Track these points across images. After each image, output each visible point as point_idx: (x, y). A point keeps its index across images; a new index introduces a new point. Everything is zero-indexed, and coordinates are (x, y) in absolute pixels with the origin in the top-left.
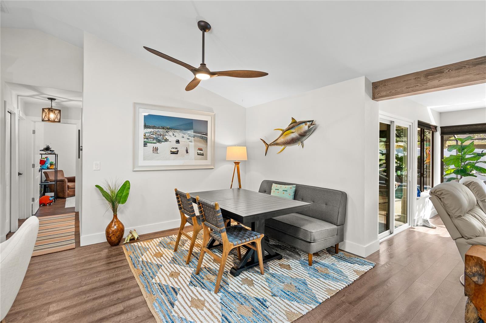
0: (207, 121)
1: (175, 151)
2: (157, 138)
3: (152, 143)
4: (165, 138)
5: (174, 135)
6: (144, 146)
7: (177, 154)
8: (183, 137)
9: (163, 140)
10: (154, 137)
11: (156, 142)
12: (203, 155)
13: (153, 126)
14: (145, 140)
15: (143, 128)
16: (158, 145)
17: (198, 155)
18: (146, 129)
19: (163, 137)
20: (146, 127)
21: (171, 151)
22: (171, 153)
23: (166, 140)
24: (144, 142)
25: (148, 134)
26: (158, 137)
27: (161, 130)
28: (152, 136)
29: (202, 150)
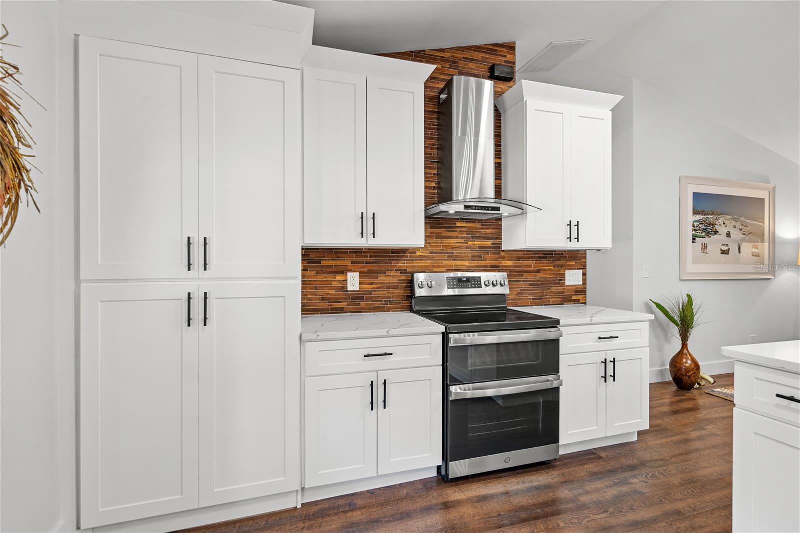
0: (764, 199)
1: (726, 249)
2: (706, 229)
3: (701, 238)
4: (715, 230)
5: (724, 224)
6: (693, 242)
7: (728, 254)
8: (735, 228)
9: (713, 233)
10: (703, 227)
11: (705, 236)
12: (759, 256)
13: (702, 211)
14: (694, 233)
15: (692, 215)
16: (707, 240)
17: (753, 256)
18: (695, 216)
19: (713, 228)
20: (696, 213)
21: (721, 250)
22: (722, 254)
23: (716, 233)
24: (693, 236)
25: (697, 224)
26: (708, 227)
27: (711, 217)
28: (701, 226)
29: (758, 249)
